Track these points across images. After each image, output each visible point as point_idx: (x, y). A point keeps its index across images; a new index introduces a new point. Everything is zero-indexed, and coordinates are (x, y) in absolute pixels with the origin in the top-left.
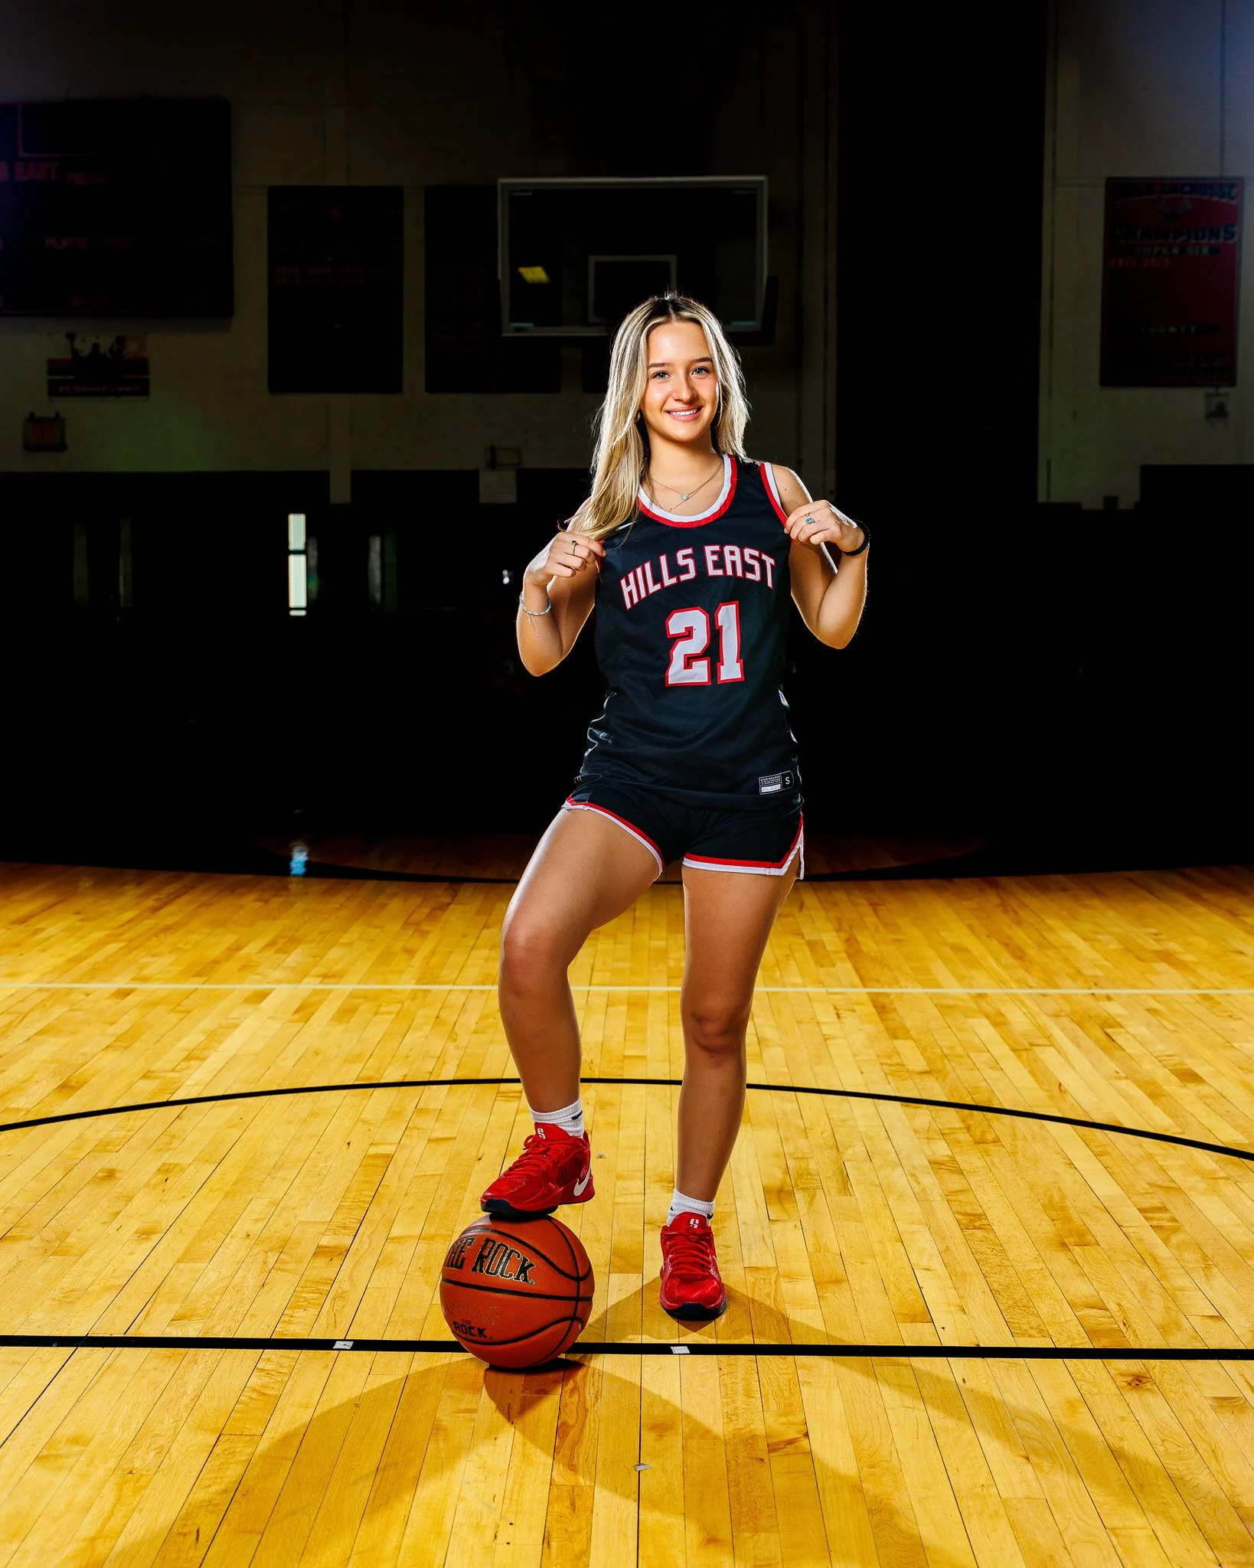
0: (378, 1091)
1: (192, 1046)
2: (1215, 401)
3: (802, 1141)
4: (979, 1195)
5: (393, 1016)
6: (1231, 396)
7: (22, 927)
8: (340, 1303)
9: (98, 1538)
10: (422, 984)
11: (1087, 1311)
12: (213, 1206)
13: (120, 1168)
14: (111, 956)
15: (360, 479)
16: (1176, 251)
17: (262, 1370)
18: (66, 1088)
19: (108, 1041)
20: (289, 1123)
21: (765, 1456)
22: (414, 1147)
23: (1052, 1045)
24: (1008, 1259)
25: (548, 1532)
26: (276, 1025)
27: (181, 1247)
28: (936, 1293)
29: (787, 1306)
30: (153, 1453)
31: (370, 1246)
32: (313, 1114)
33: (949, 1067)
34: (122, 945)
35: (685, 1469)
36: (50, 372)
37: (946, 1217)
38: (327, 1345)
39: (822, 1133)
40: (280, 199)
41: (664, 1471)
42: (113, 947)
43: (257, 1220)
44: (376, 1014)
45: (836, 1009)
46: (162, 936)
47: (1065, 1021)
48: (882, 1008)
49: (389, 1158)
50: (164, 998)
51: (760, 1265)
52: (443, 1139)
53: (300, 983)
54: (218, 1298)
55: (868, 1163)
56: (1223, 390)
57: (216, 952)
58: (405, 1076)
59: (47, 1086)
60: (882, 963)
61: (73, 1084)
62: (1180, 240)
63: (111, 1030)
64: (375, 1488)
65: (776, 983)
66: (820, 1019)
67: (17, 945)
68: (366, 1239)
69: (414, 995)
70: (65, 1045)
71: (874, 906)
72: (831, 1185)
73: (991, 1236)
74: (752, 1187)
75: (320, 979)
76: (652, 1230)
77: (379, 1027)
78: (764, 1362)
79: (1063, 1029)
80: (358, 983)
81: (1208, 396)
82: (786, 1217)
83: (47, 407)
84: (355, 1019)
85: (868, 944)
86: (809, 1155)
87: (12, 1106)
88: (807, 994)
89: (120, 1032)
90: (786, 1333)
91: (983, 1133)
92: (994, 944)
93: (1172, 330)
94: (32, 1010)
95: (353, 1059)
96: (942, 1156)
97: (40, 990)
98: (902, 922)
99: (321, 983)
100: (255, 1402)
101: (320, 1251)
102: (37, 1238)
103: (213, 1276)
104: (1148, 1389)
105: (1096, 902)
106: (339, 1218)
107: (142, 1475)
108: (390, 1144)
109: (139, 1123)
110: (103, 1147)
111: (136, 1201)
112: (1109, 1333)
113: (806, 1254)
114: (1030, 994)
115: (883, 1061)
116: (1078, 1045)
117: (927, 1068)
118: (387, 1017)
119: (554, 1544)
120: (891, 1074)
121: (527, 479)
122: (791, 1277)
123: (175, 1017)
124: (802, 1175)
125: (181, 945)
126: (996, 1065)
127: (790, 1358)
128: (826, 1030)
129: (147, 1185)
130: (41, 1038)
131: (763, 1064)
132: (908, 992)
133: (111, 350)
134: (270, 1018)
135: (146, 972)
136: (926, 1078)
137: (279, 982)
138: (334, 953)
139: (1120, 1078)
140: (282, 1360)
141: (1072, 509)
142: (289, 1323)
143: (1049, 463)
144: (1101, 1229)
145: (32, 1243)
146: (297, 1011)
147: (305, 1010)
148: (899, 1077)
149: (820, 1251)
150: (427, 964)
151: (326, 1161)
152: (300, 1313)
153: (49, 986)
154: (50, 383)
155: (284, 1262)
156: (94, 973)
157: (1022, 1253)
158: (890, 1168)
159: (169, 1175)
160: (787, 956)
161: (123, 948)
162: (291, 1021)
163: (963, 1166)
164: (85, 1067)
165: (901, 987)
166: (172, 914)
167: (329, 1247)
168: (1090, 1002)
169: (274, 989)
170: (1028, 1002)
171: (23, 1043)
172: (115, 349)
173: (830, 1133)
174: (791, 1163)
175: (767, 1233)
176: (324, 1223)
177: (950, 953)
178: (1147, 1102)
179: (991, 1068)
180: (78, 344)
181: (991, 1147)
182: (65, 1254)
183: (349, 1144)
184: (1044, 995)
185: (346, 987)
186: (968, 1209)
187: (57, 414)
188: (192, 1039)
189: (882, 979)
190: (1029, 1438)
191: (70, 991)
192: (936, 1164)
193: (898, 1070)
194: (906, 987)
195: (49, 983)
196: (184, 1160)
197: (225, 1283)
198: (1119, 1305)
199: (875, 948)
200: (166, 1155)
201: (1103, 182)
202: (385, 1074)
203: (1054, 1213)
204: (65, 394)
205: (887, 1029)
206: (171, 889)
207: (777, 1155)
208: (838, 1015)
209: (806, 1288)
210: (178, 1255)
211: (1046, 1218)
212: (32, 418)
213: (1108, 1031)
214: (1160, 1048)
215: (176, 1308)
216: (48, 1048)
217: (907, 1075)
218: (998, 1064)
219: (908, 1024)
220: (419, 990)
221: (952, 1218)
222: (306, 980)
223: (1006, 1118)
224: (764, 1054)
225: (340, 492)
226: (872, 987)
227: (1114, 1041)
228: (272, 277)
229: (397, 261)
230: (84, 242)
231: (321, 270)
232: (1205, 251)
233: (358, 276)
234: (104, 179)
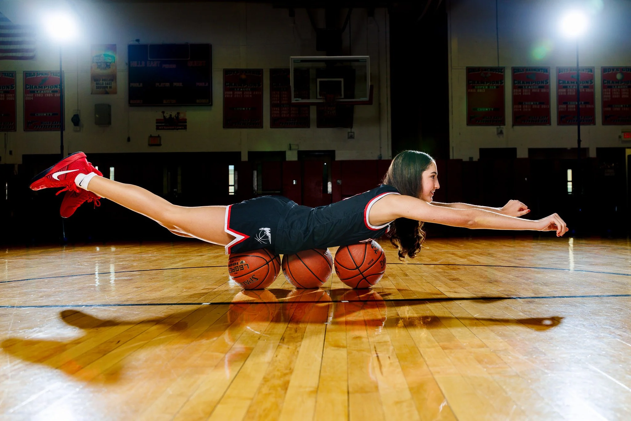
2: (500, 129)
6: (504, 128)
15: (250, 154)
16: (487, 87)
36: (157, 123)
40: (227, 73)
56: (501, 127)
62: (488, 84)
81: (497, 128)
83: (155, 133)
93: (487, 109)
121: (300, 153)
133: (175, 116)
141: (459, 161)
143: (453, 147)
154: (157, 126)
172: (177, 116)
180: (165, 115)
187: (159, 135)
201: (465, 68)
204: (161, 129)
212: (151, 136)
225: (245, 158)
228: (224, 95)
229: (261, 90)
230: (168, 84)
231: (239, 93)
232: (495, 87)
233: (250, 95)
234: (174, 66)
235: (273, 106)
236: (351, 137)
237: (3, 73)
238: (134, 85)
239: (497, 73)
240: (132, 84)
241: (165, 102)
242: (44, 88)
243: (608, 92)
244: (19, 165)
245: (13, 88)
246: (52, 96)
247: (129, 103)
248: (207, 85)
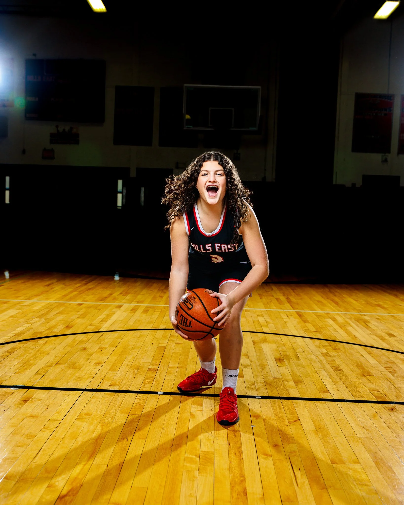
0: (159, 331)
1: (103, 318)
2: (384, 157)
3: (284, 347)
4: (337, 362)
5: (159, 313)
6: (389, 156)
7: (48, 287)
8: (157, 383)
9: (98, 439)
10: (167, 305)
11: (374, 392)
12: (116, 357)
13: (87, 347)
14: (75, 295)
15: (139, 170)
16: (374, 114)
17: (138, 399)
18: (68, 327)
19: (79, 316)
20: (134, 338)
21: (288, 425)
22: (172, 345)
23: (350, 326)
24: (348, 378)
25: (229, 442)
26: (126, 314)
27: (109, 367)
28: (329, 385)
29: (287, 388)
30: (110, 418)
31: (164, 369)
32: (141, 336)
33: (322, 330)
34: (78, 292)
35: (266, 427)
36: (51, 136)
37: (328, 367)
38: (156, 393)
39: (289, 345)
40: (119, 89)
41: (260, 427)
42: (75, 293)
43: (130, 361)
44: (154, 312)
45: (287, 315)
46: (89, 291)
47: (354, 321)
48: (300, 315)
49: (165, 347)
50: (92, 306)
51: (277, 377)
52: (180, 343)
53: (131, 303)
54: (122, 381)
55: (304, 353)
56: (387, 154)
57: (105, 295)
58: (166, 327)
59: (62, 326)
60: (298, 304)
61: (69, 326)
62: (376, 111)
63: (78, 313)
64: (176, 429)
65: (268, 308)
66: (283, 317)
67: (47, 291)
68: (162, 367)
69: (165, 308)
70: (66, 317)
71: (293, 290)
72: (294, 358)
73: (342, 372)
74: (271, 358)
75: (137, 303)
76: (245, 368)
77: (156, 315)
78: (283, 401)
79: (353, 322)
80: (148, 304)
81: (382, 156)
82: (282, 365)
83: (49, 147)
84: (149, 313)
85: (293, 299)
86: (286, 351)
87: (53, 331)
88: (278, 311)
89: (81, 314)
90: (288, 394)
91: (335, 347)
92: (329, 300)
93: (373, 136)
94: (55, 308)
95: (150, 323)
96: (325, 352)
97: (56, 303)
98: (302, 294)
99: (137, 304)
100: (138, 407)
101: (149, 370)
102: (66, 364)
103: (120, 375)
104: (395, 412)
105: (356, 291)
106: (153, 362)
107: (108, 424)
108: (165, 344)
109: (91, 337)
110: (81, 342)
111: (93, 356)
112: (381, 397)
113: (290, 375)
114: (342, 313)
115: (303, 328)
116: (358, 326)
117: (315, 330)
118: (158, 312)
119: (231, 445)
120: (306, 332)
122: (287, 381)
123: (96, 311)
124: (285, 355)
125: (95, 293)
126: (335, 330)
127: (291, 401)
128: (285, 320)
129: (96, 352)
130: (58, 314)
131: (268, 327)
132: (306, 311)
133: (68, 131)
134: (124, 312)
135: (86, 299)
136: (316, 333)
137: (125, 303)
138: (139, 297)
139: (372, 335)
140: (143, 396)
141: (343, 186)
142: (144, 387)
143: (336, 173)
144: (373, 371)
145: (65, 365)
146: (132, 310)
147: (134, 310)
148: (308, 332)
149: (294, 374)
150: (167, 300)
151: (147, 348)
152: (147, 385)
153: (59, 302)
154: (51, 140)
155: (139, 372)
156: (71, 299)
157: (353, 377)
158: (310, 355)
159: (102, 350)
160: (270, 301)
161: (78, 293)
162: (130, 313)
163: (331, 355)
164: (72, 322)
165: (305, 310)
166: (90, 285)
167: (152, 369)
168: (360, 316)
169: (123, 305)
170: (342, 316)
171: (53, 315)
172: (70, 130)
173: (291, 345)
174: (281, 352)
175: (278, 369)
176: (149, 363)
177: (317, 303)
178: (380, 341)
179: (334, 331)
180: (59, 129)
181: (339, 351)
182: (75, 368)
183: (153, 343)
184: (346, 314)
185: (145, 305)
186: (335, 366)
187: (52, 149)
188: (102, 317)
189: (299, 308)
190: (363, 423)
191: (65, 303)
192: (323, 354)
193: (308, 331)
194: (306, 310)
195: (58, 301)
196: (106, 346)
197: (123, 377)
198: (383, 391)
199: (295, 300)
200: (100, 345)
201: (354, 94)
202: (160, 327)
203: (359, 367)
204: (55, 143)
205: (303, 321)
206: (89, 279)
207: (277, 350)
208: (288, 317)
209: (292, 383)
210: (108, 369)
211: (357, 368)
212: (45, 150)
213: (366, 323)
214: (382, 328)
215: (110, 383)
216: (60, 317)
217: (310, 332)
218: (336, 330)
219: (308, 319)
220: (166, 306)
221: (330, 368)
222: (132, 303)
223: (341, 344)
224: (268, 325)
225: (133, 174)
226: (296, 310)
227: (368, 326)
228: (116, 111)
230: (62, 100)
232: (383, 115)
236: (237, 158)
239: (386, 100)
240: (29, 99)
241: (59, 117)
247: (26, 116)
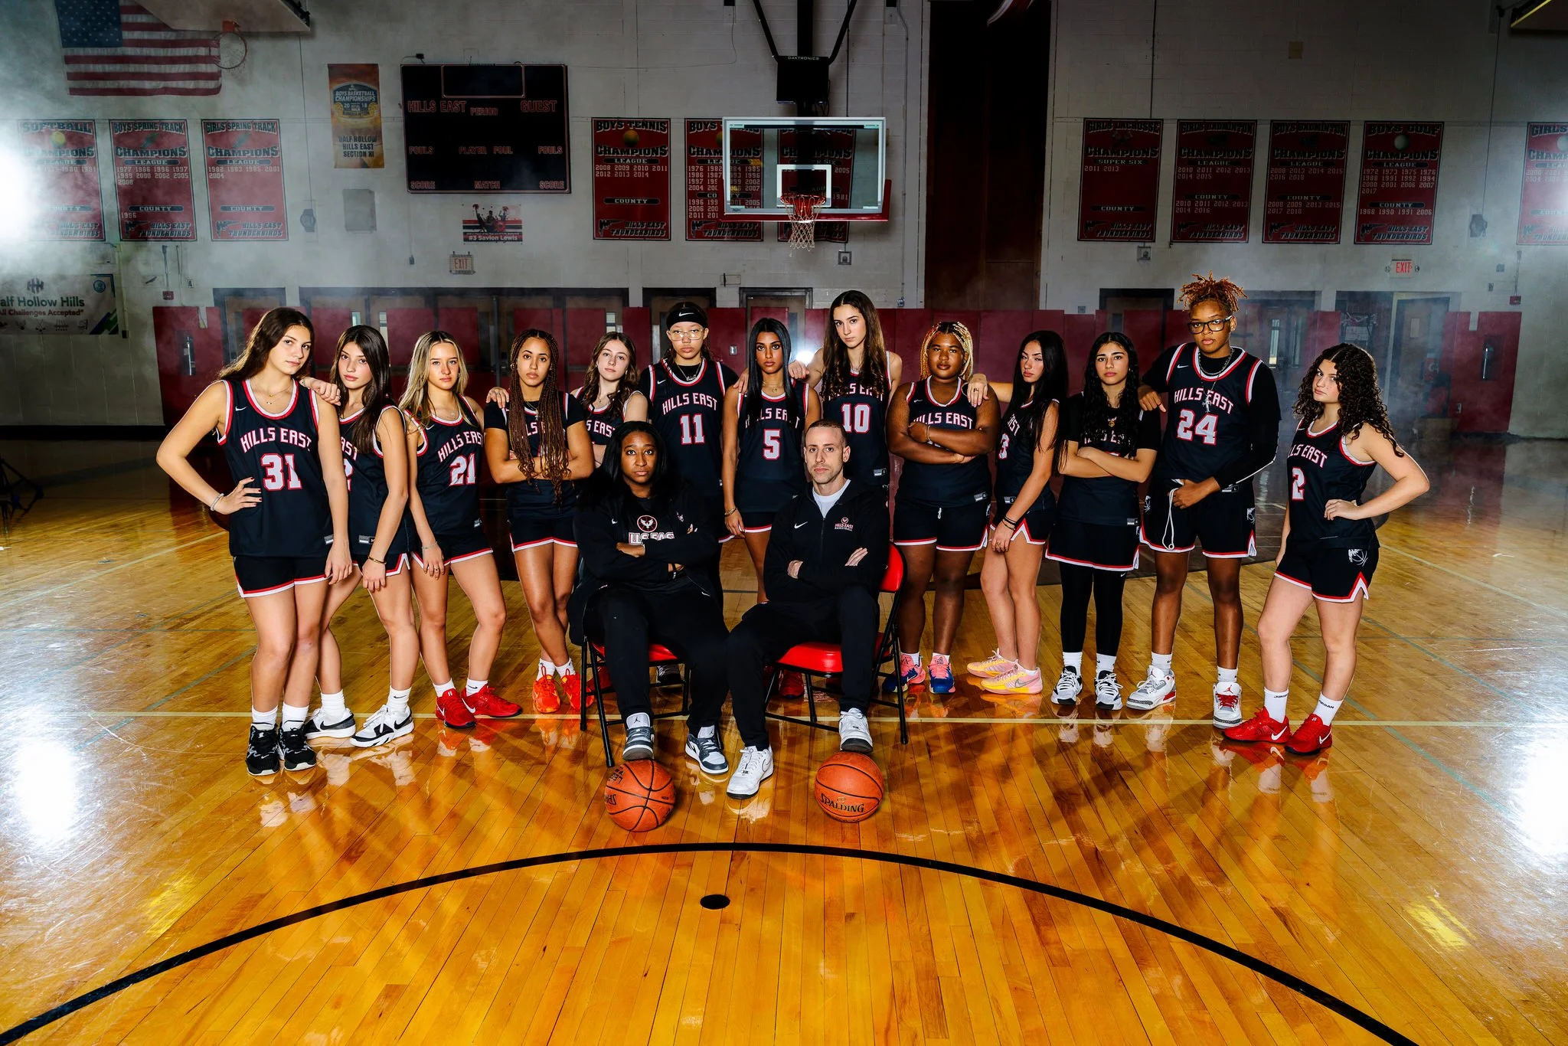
2: (1143, 250)
6: (1152, 248)
15: (649, 293)
16: (1123, 162)
36: (464, 227)
40: (598, 123)
56: (1147, 244)
62: (1126, 155)
81: (1140, 247)
83: (463, 248)
93: (1120, 209)
121: (745, 293)
143: (1046, 284)
154: (465, 233)
180: (480, 211)
187: (469, 253)
201: (1082, 120)
204: (473, 241)
212: (454, 255)
225: (636, 300)
228: (594, 171)
229: (666, 162)
230: (482, 150)
231: (623, 168)
232: (1140, 162)
233: (645, 172)
234: (493, 111)
235: (691, 195)
236: (845, 261)
237: (162, 124)
238: (416, 150)
239: (1147, 131)
240: (412, 149)
241: (478, 185)
242: (244, 155)
243: (1374, 174)
244: (208, 309)
245: (184, 155)
246: (260, 170)
247: (409, 187)
248: (560, 150)
